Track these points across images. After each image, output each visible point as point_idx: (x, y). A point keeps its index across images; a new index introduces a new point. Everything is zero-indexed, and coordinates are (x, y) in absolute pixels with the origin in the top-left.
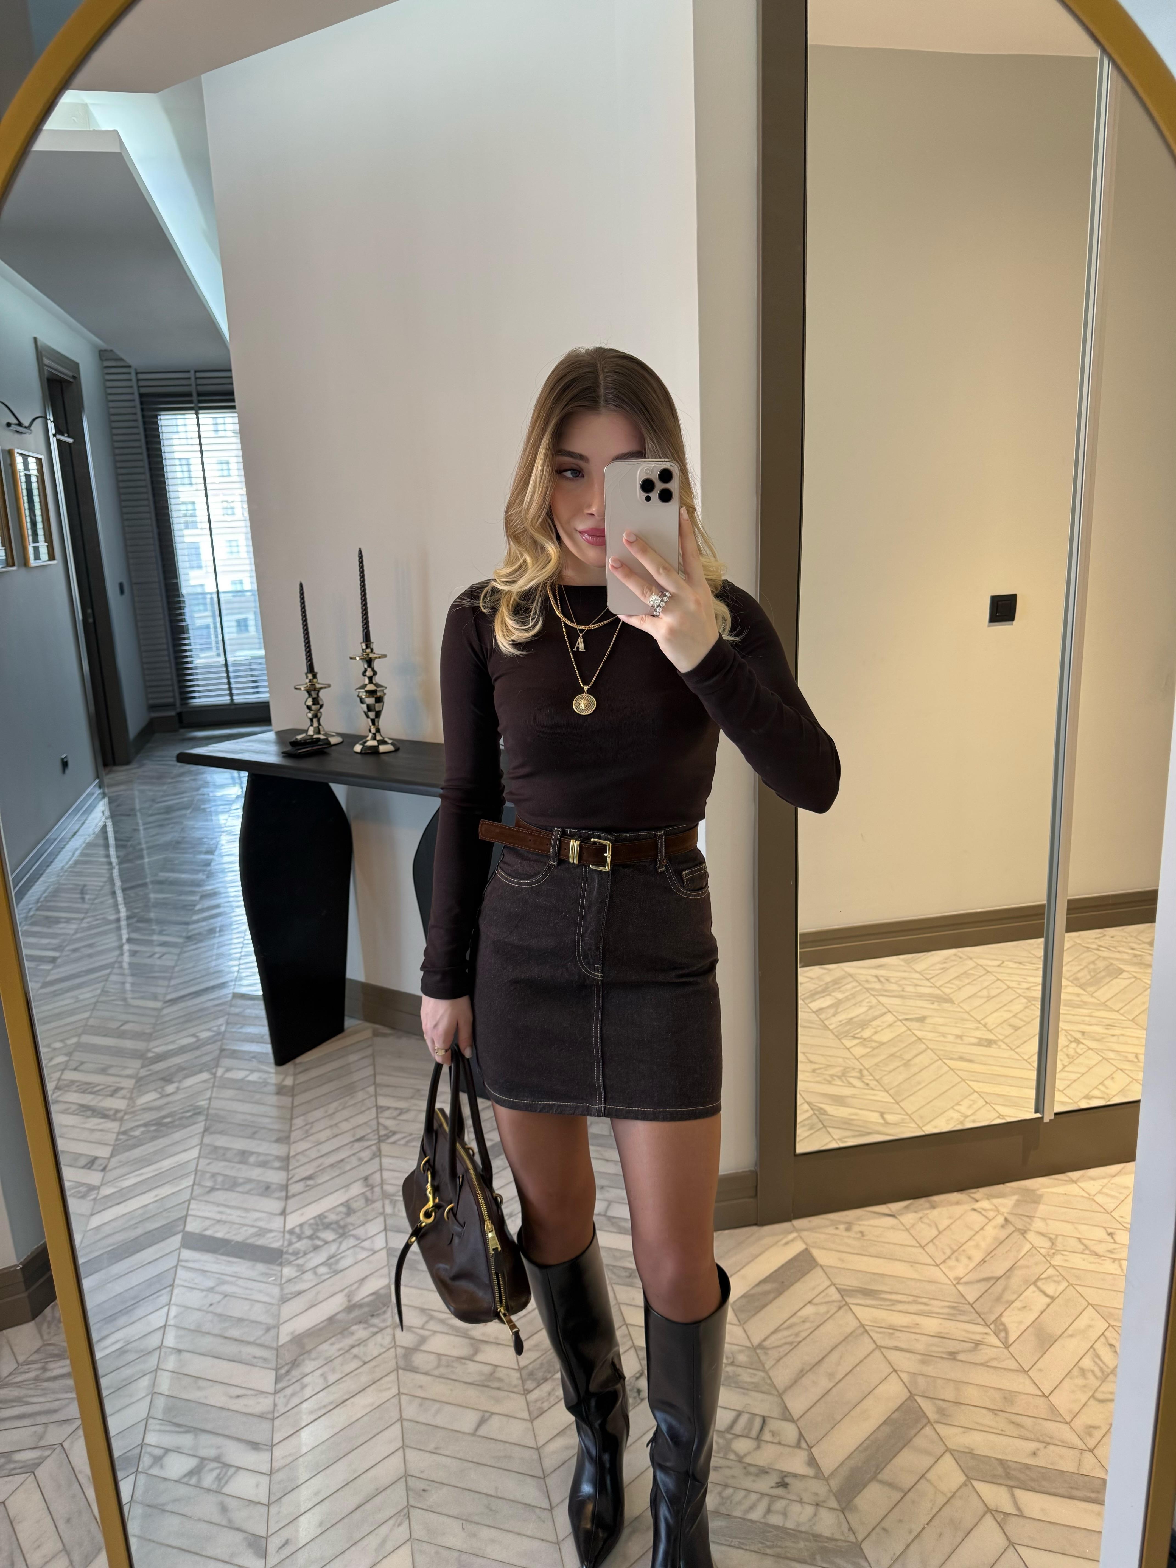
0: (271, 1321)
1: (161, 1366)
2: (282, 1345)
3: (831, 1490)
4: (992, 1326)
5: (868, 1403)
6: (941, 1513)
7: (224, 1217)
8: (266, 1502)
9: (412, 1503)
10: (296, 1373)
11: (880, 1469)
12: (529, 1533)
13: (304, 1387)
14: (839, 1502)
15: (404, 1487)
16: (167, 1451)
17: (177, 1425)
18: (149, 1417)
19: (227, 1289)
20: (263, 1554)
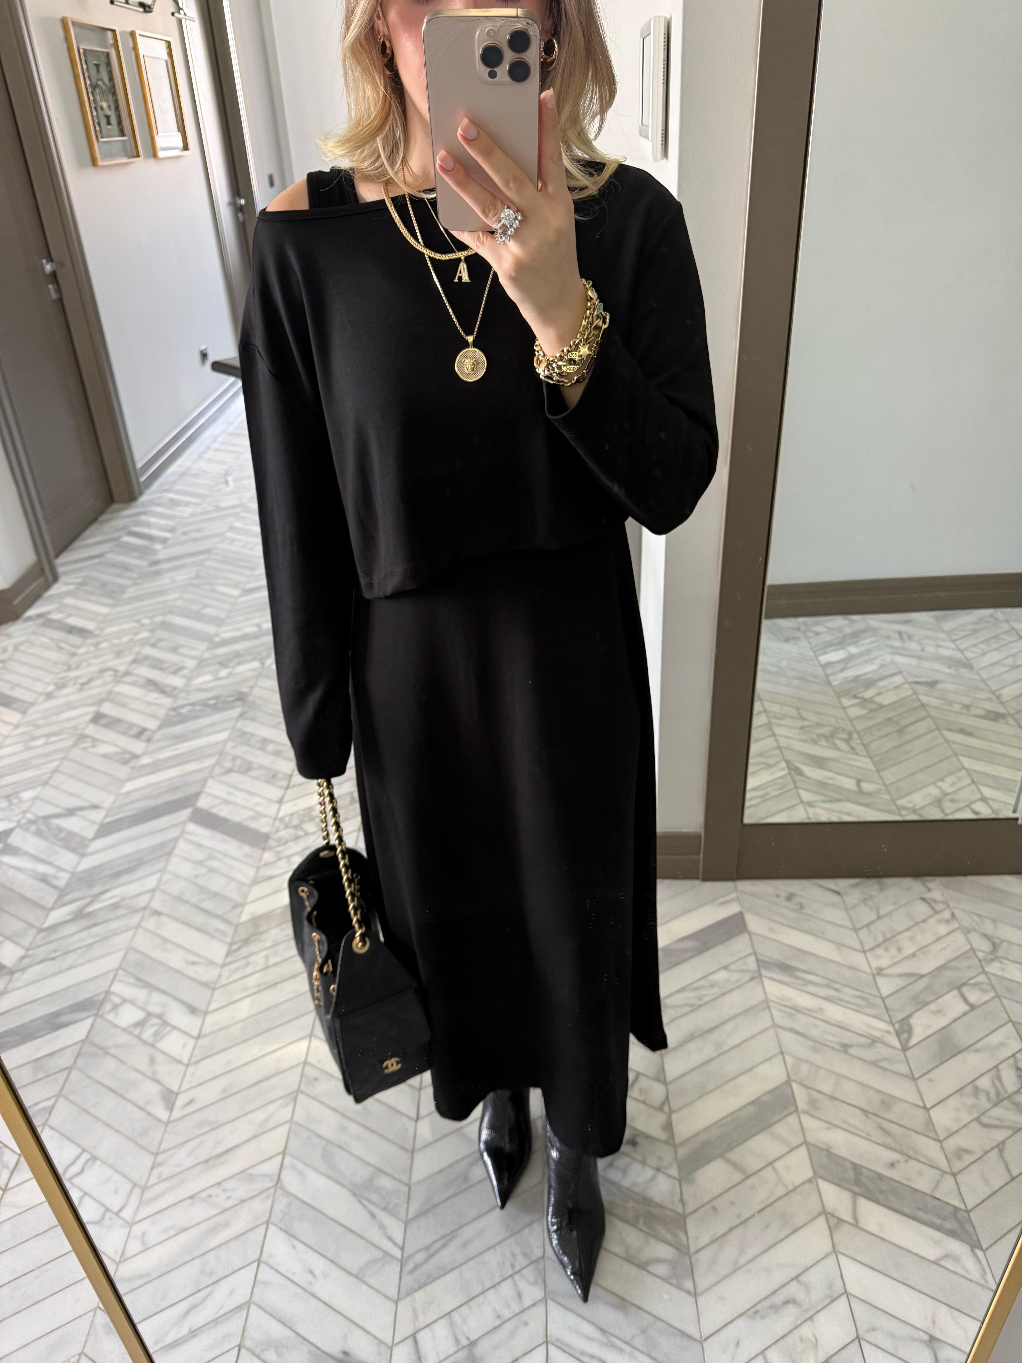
0: (239, 900)
1: (144, 925)
2: (243, 923)
3: (676, 1158)
4: (897, 1026)
5: (743, 1079)
6: (775, 1204)
7: (231, 798)
8: (186, 1062)
9: (302, 1088)
10: (245, 951)
11: (731, 1147)
13: (247, 965)
14: (680, 1171)
15: (299, 1073)
16: (125, 1001)
17: (139, 980)
18: (120, 968)
19: (213, 864)
20: (170, 1107)
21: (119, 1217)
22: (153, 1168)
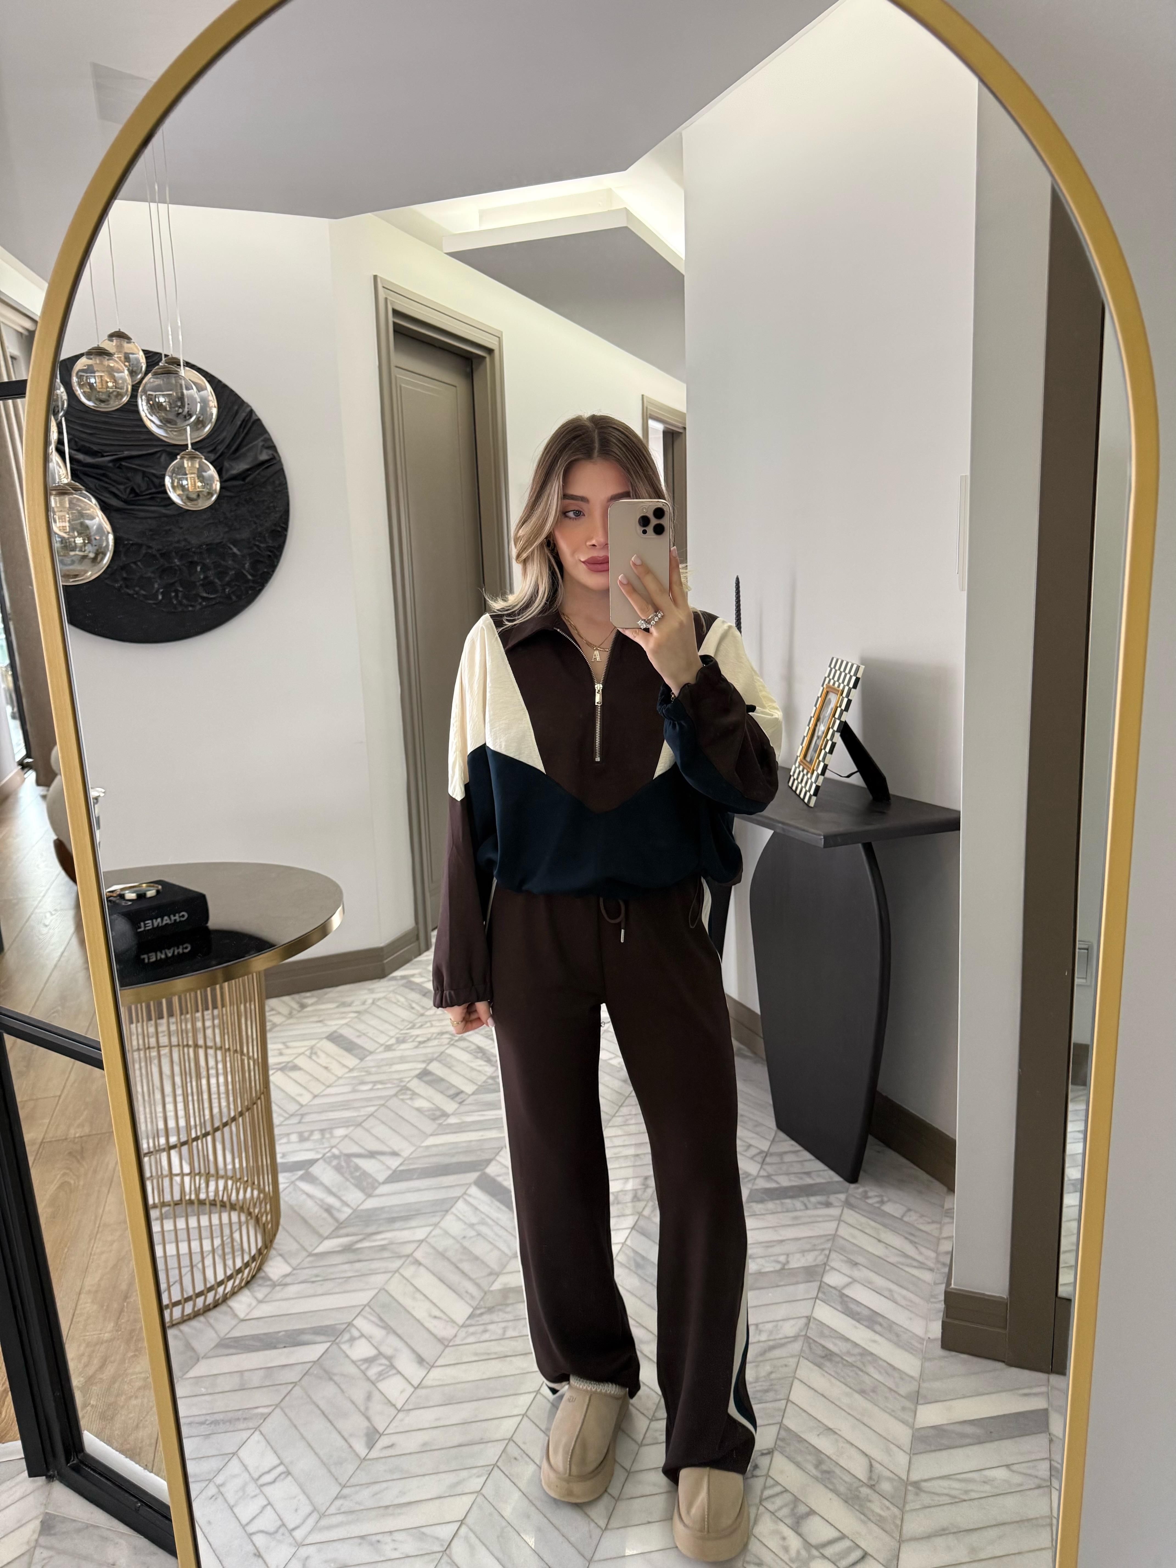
1: (402, 1271)
2: (492, 1291)
8: (399, 1408)
9: (500, 1464)
10: (487, 1317)
12: (572, 1539)
13: (485, 1331)
15: (502, 1448)
16: (362, 1335)
17: (381, 1319)
18: (368, 1305)
19: (484, 1229)
20: (371, 1446)
21: (291, 1535)
22: (336, 1498)
